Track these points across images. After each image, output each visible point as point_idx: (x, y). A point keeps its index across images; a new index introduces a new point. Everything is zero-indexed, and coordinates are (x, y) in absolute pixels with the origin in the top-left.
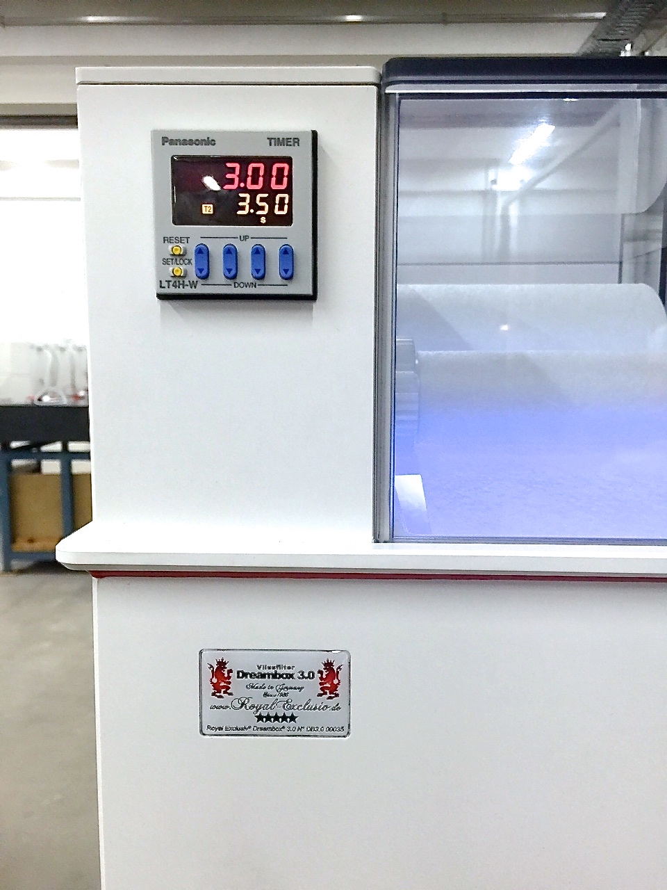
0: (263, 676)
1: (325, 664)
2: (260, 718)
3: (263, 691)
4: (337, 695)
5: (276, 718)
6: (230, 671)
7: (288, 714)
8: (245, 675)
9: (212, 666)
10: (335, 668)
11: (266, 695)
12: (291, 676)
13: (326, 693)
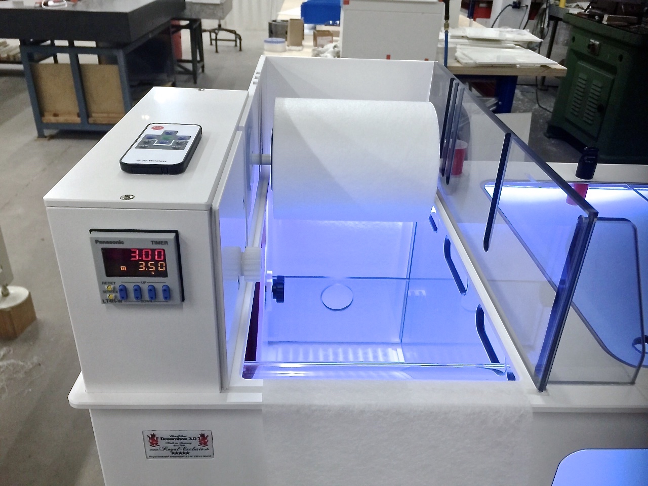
0: (173, 439)
1: (201, 435)
2: (173, 453)
3: (173, 444)
4: (207, 445)
5: (180, 453)
6: (157, 438)
7: (186, 452)
8: (164, 439)
9: (148, 436)
10: (206, 436)
11: (175, 446)
12: (186, 439)
13: (202, 445)
